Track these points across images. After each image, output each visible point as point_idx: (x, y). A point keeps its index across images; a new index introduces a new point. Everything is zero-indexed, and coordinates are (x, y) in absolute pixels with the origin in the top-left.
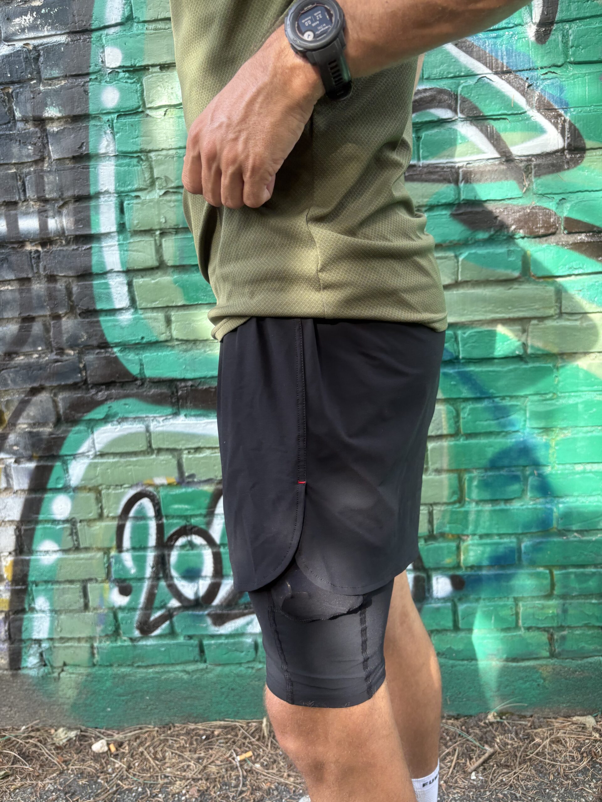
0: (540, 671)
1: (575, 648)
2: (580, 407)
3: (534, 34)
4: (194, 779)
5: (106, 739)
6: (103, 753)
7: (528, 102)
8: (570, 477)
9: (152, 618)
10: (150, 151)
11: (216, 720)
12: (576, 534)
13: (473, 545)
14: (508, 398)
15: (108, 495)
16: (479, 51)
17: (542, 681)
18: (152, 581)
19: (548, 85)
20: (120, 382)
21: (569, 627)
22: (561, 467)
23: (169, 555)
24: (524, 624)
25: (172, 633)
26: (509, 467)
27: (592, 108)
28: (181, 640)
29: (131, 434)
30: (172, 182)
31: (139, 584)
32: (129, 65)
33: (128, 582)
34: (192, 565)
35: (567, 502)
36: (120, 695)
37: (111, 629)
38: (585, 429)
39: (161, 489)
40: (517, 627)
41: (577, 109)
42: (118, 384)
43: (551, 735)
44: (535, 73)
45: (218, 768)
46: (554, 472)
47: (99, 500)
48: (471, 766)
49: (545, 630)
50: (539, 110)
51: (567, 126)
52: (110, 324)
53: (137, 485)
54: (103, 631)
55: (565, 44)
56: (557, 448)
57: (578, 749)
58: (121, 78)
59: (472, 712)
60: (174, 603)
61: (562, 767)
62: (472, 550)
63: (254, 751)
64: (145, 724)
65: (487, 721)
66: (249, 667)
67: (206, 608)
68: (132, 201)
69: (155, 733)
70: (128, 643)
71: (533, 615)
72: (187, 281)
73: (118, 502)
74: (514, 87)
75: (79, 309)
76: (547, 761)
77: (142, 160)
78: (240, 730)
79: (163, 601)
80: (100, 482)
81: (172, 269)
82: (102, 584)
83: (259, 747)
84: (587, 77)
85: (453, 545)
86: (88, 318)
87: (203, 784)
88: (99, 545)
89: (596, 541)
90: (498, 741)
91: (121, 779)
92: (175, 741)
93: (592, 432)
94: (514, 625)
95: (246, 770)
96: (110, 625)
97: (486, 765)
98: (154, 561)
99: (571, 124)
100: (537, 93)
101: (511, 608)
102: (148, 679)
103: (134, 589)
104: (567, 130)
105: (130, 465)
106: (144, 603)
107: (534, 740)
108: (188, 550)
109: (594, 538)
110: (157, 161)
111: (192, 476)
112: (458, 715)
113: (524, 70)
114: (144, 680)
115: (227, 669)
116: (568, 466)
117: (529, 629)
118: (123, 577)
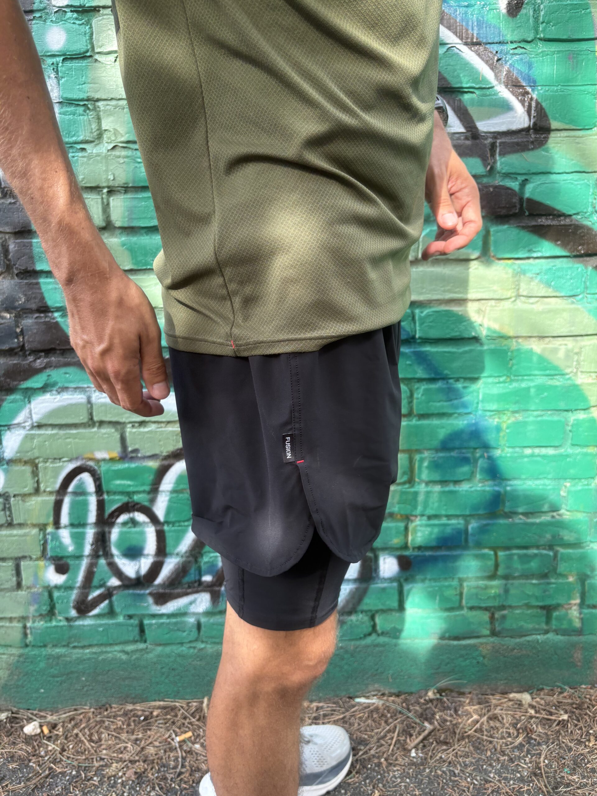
0: (481, 649)
1: (514, 626)
2: (533, 391)
3: (505, 6)
4: (131, 761)
5: (39, 720)
6: (36, 735)
7: (496, 76)
8: (519, 461)
9: (90, 597)
10: (98, 100)
11: (155, 701)
12: (521, 516)
13: (421, 526)
14: (462, 380)
15: (46, 468)
16: (450, 19)
17: (482, 659)
18: (91, 559)
19: (517, 61)
20: (60, 350)
21: (510, 607)
22: (510, 450)
23: (110, 533)
24: (467, 603)
25: (111, 612)
26: (460, 448)
27: (559, 87)
28: (121, 619)
29: (72, 405)
30: (122, 136)
31: (77, 562)
32: (78, 4)
33: (65, 559)
34: (134, 543)
35: (515, 485)
36: (54, 676)
37: (45, 609)
38: (535, 413)
39: (102, 464)
40: (460, 607)
41: (544, 88)
42: (58, 352)
43: (488, 711)
44: (504, 47)
45: (156, 749)
46: (503, 455)
47: (35, 473)
48: (411, 743)
49: (486, 609)
50: (506, 86)
51: (533, 104)
52: (50, 287)
53: (77, 459)
54: (36, 611)
55: (536, 19)
56: (508, 431)
57: (514, 725)
58: (68, 19)
59: (413, 689)
60: (114, 582)
61: (499, 743)
62: (420, 530)
63: (194, 731)
64: (81, 705)
65: (427, 698)
66: (191, 647)
67: (148, 587)
68: (77, 154)
69: (90, 715)
70: (64, 623)
71: (477, 595)
72: (136, 244)
73: (56, 477)
74: (483, 60)
75: (17, 268)
76: (485, 737)
77: (89, 109)
78: (179, 710)
79: (102, 579)
80: (37, 455)
81: (120, 231)
82: (36, 562)
83: (199, 727)
84: (555, 56)
85: (402, 525)
86: (26, 279)
87: (140, 766)
88: (35, 522)
89: (540, 524)
90: (438, 717)
91: (54, 762)
92: (112, 722)
93: (541, 416)
94: (457, 605)
95: (185, 752)
96: (45, 605)
97: (426, 742)
98: (94, 538)
99: (538, 103)
100: (506, 67)
101: (456, 588)
102: (84, 660)
103: (71, 567)
104: (533, 109)
105: (69, 438)
106: (82, 581)
107: (472, 717)
108: (130, 528)
109: (538, 521)
110: (105, 111)
111: (136, 451)
112: (399, 692)
113: (493, 43)
114: (80, 661)
115: (168, 649)
116: (517, 449)
117: (471, 608)
118: (60, 555)
